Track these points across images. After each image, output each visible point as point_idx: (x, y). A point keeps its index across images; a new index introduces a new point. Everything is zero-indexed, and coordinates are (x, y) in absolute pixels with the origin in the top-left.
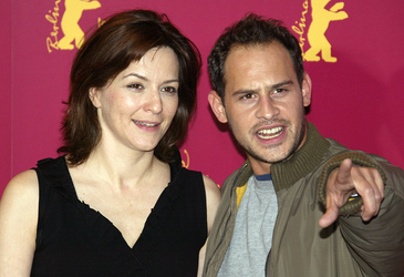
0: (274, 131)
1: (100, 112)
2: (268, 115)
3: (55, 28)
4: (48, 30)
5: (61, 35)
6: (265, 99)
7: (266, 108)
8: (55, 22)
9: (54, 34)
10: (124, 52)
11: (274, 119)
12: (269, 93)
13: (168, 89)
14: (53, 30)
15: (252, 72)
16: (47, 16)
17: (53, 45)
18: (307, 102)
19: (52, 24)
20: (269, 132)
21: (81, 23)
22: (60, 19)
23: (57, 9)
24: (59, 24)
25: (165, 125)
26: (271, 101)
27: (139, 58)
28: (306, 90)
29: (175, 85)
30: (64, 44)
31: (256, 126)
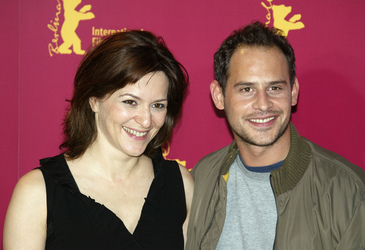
0: (265, 121)
1: (97, 116)
2: (264, 107)
3: (56, 35)
4: (50, 38)
5: (61, 41)
6: (262, 94)
7: (262, 101)
8: (55, 30)
9: (55, 41)
10: (123, 74)
11: (269, 110)
12: (266, 89)
13: (157, 106)
14: (54, 38)
15: (254, 69)
16: (49, 26)
17: (54, 50)
18: (294, 103)
19: (53, 33)
20: (261, 121)
21: (78, 31)
22: (60, 28)
23: (57, 19)
24: (59, 32)
25: (153, 132)
26: (267, 96)
27: (135, 81)
28: (295, 92)
29: (165, 103)
30: (63, 50)
31: (251, 115)
